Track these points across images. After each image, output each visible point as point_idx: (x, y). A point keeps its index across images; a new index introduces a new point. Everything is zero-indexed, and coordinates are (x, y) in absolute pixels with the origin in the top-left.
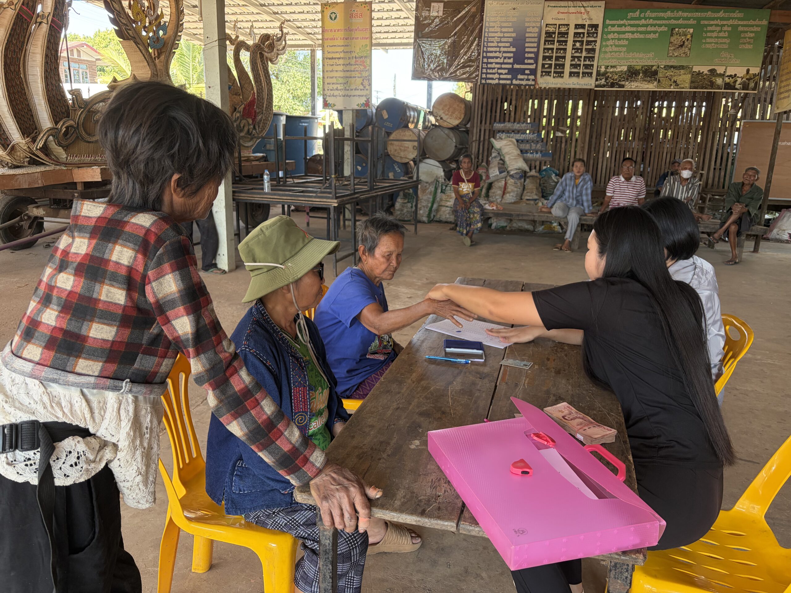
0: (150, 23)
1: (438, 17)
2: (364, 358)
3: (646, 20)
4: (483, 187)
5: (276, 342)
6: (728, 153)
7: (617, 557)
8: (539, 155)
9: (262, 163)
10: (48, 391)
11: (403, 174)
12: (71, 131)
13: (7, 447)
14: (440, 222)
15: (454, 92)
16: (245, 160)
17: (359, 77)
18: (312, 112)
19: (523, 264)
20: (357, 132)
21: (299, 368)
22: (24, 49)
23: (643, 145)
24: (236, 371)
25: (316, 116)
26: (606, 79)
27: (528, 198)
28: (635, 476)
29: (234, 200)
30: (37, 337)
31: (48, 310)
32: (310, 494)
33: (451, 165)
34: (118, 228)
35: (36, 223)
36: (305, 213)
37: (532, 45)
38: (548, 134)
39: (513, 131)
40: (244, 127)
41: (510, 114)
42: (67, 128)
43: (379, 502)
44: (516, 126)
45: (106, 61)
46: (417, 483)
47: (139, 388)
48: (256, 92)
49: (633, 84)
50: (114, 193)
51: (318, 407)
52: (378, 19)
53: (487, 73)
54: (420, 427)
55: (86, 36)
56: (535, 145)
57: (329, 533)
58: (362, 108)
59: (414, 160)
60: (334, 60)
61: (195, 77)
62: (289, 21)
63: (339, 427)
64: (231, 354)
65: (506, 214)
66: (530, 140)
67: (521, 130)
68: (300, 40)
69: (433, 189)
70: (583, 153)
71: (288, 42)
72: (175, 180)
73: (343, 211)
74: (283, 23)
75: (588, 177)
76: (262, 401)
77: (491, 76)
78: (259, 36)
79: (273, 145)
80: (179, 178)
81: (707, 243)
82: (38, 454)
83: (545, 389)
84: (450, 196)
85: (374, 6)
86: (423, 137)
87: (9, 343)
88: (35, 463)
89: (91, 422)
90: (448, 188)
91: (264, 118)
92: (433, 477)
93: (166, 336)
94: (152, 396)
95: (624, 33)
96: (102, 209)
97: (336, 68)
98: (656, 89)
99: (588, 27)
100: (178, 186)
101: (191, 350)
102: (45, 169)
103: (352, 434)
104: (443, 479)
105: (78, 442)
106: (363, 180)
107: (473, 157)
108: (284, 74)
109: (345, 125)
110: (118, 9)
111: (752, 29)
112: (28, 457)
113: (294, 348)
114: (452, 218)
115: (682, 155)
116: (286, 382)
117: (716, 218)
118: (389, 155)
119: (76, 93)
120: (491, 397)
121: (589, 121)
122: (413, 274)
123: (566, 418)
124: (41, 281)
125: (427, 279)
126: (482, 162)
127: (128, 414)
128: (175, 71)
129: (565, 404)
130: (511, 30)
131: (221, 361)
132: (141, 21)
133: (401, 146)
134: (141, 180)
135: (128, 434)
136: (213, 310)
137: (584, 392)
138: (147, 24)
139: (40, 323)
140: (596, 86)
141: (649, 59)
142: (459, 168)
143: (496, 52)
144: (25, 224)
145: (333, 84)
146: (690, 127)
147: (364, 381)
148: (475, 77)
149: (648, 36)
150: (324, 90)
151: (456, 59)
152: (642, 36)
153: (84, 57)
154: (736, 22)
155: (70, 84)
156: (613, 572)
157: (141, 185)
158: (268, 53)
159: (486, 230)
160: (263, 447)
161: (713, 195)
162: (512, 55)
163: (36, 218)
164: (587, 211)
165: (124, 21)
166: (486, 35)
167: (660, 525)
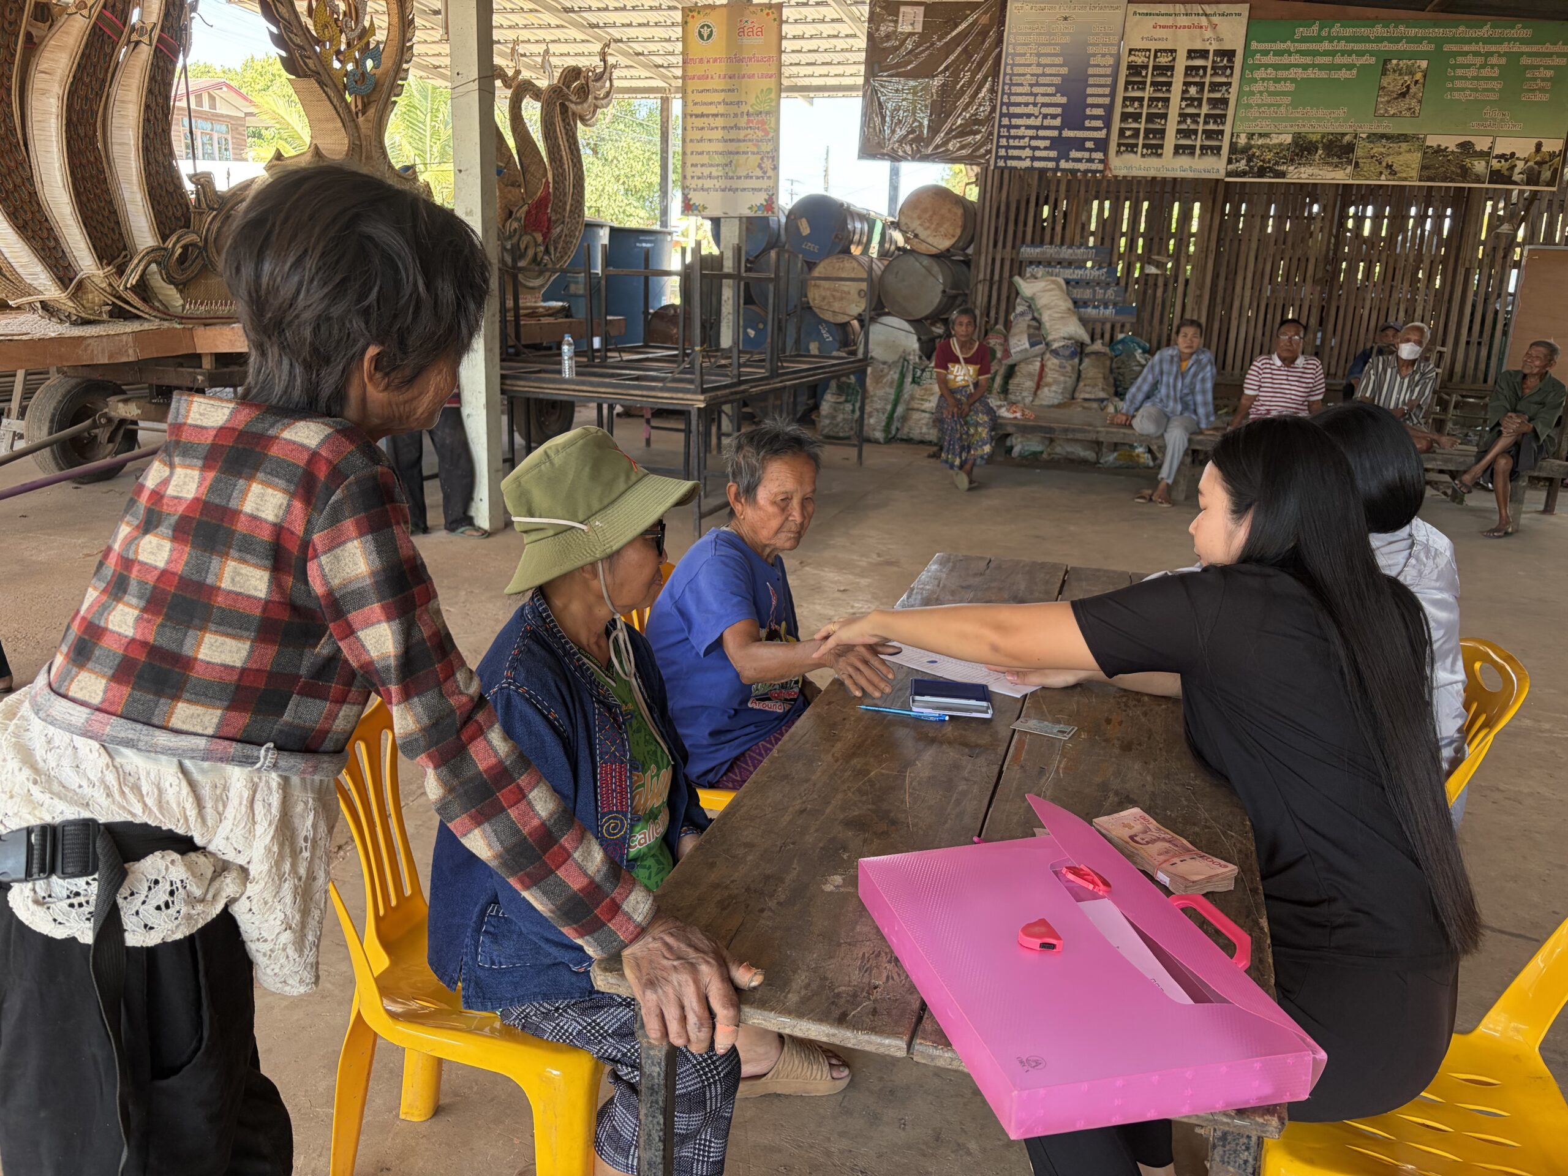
0: (349, 45)
1: (913, 34)
2: (743, 707)
3: (1331, 42)
4: (996, 373)
5: (568, 674)
6: (1496, 312)
7: (1225, 1120)
8: (1110, 312)
9: (560, 320)
10: (116, 763)
11: (837, 345)
12: (193, 253)
13: (35, 870)
14: (909, 441)
15: (943, 184)
16: (526, 315)
17: (753, 153)
18: (661, 222)
19: (1072, 528)
20: (747, 261)
21: (612, 726)
22: (105, 94)
23: (1322, 293)
24: (480, 732)
25: (669, 229)
26: (1249, 160)
27: (1087, 396)
28: (1271, 960)
29: (503, 392)
30: (98, 658)
31: (120, 606)
32: (623, 976)
33: (934, 329)
34: (258, 449)
35: (122, 432)
36: (643, 421)
37: (1100, 91)
38: (1129, 269)
39: (1059, 263)
40: (526, 248)
41: (1053, 229)
42: (185, 248)
43: (757, 996)
44: (1066, 253)
45: (264, 117)
46: (833, 961)
47: (293, 762)
48: (551, 180)
49: (1303, 169)
50: (253, 383)
51: (649, 804)
52: (794, 37)
53: (1008, 147)
54: (845, 849)
55: (226, 68)
56: (1102, 291)
57: (660, 1053)
58: (759, 214)
59: (860, 319)
60: (705, 119)
61: (435, 150)
62: (621, 41)
63: (688, 843)
64: (472, 698)
65: (1041, 427)
66: (1093, 280)
67: (1075, 261)
68: (640, 78)
69: (896, 376)
70: (1199, 309)
71: (617, 83)
72: (372, 358)
73: (716, 416)
74: (607, 45)
75: (1206, 357)
76: (531, 790)
77: (1015, 153)
78: (560, 70)
79: (581, 286)
80: (378, 354)
81: (1449, 492)
82: (95, 885)
83: (1099, 780)
84: (931, 389)
85: (786, 12)
86: (879, 272)
87: (46, 667)
88: (88, 902)
89: (199, 826)
90: (927, 374)
91: (566, 231)
92: (864, 950)
93: (346, 661)
94: (317, 778)
95: (1287, 67)
96: (227, 412)
97: (708, 134)
98: (1351, 182)
99: (1214, 55)
100: (376, 368)
101: (394, 688)
102: (142, 328)
103: (710, 860)
104: (886, 954)
105: (173, 862)
106: (756, 357)
107: (978, 312)
108: (609, 145)
109: (725, 247)
110: (286, 16)
111: (1549, 62)
112: (75, 889)
113: (603, 686)
114: (932, 435)
115: (1402, 314)
116: (587, 752)
117: (1468, 443)
118: (810, 308)
119: (203, 182)
120: (989, 793)
121: (1213, 244)
122: (853, 544)
123: (1136, 839)
124: (109, 549)
125: (879, 555)
126: (996, 323)
127: (269, 811)
128: (397, 138)
129: (1136, 811)
130: (1059, 60)
131: (453, 711)
132: (331, 40)
133: (837, 291)
134: (305, 360)
135: (268, 850)
136: (438, 612)
137: (1178, 789)
138: (343, 47)
139: (104, 630)
140: (1229, 174)
141: (1337, 119)
142: (948, 335)
143: (1027, 105)
144: (103, 434)
145: (702, 165)
146: (1419, 259)
147: (743, 754)
148: (984, 155)
149: (1335, 75)
150: (684, 177)
151: (947, 117)
152: (1323, 75)
153: (222, 109)
154: (1516, 48)
155: (191, 161)
156: (1219, 1151)
157: (305, 368)
158: (576, 103)
159: (1000, 459)
160: (532, 882)
161: (1463, 396)
162: (1059, 110)
163: (123, 422)
164: (1203, 425)
165: (298, 41)
166: (1009, 71)
167: (1314, 1059)
